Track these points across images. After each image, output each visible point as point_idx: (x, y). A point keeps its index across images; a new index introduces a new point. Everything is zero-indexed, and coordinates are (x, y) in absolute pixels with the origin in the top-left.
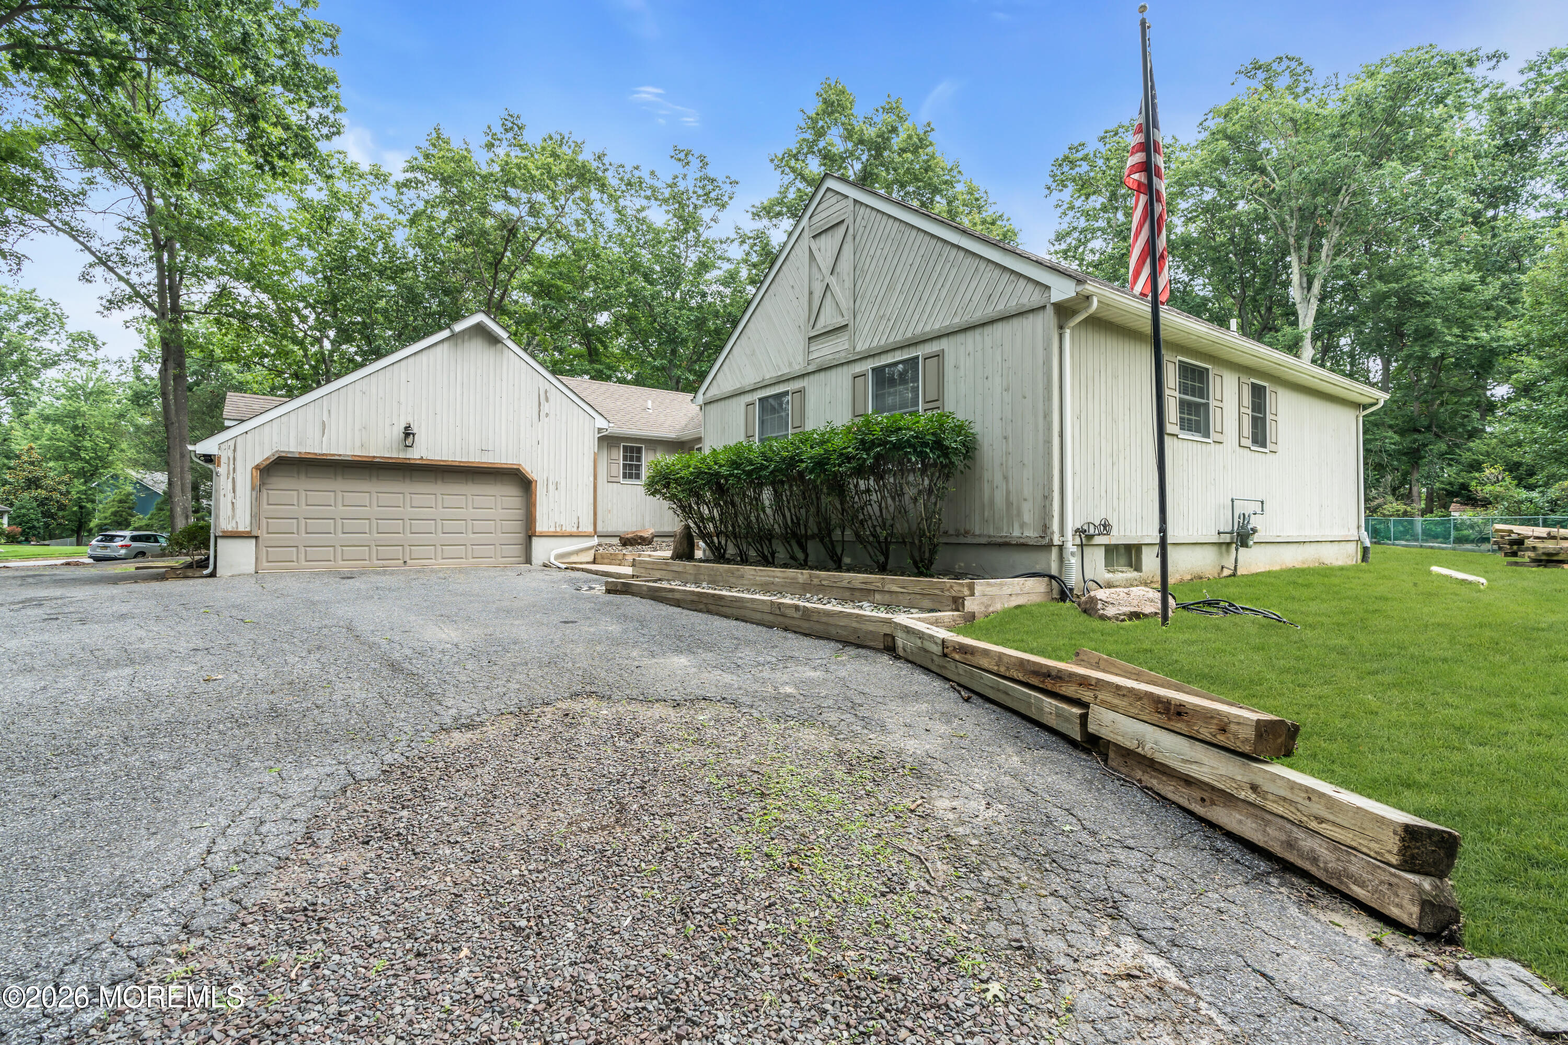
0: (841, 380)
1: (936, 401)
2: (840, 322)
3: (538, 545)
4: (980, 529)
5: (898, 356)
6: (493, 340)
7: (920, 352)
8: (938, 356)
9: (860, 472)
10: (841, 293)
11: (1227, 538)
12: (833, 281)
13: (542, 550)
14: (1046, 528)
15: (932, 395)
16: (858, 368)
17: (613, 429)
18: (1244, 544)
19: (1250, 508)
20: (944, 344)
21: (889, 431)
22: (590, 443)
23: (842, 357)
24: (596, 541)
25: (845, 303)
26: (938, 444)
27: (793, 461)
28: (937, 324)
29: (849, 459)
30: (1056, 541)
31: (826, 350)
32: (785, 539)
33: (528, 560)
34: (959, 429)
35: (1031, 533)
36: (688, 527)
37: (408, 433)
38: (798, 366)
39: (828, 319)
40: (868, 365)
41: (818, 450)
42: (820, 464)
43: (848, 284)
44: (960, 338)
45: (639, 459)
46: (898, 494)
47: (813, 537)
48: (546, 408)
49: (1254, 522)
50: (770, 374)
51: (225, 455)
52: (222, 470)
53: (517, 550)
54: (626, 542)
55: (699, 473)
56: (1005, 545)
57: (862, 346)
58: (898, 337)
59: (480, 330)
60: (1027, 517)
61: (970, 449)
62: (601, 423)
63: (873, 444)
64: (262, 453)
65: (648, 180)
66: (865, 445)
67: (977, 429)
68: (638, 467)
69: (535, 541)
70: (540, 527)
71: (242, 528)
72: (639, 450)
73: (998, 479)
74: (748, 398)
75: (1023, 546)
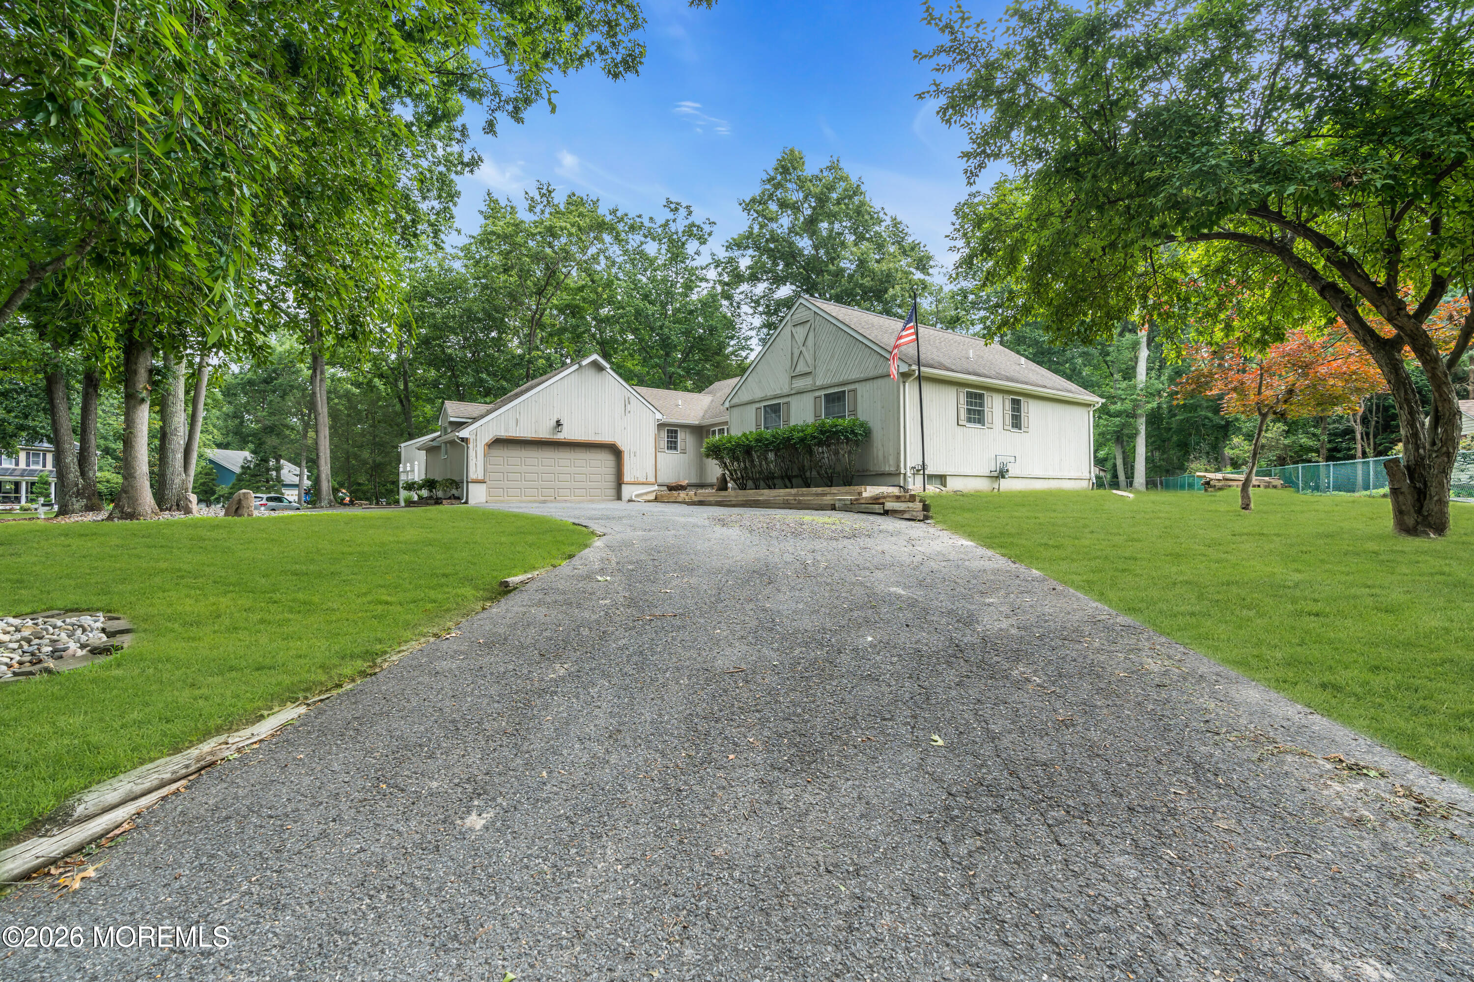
0: (808, 399)
1: (854, 412)
2: (808, 370)
3: (624, 488)
4: (874, 468)
5: (836, 390)
6: (600, 368)
7: (846, 388)
8: (855, 391)
9: (820, 444)
10: (808, 356)
11: (995, 474)
12: (804, 349)
13: (628, 491)
14: (898, 466)
15: (852, 409)
16: (817, 394)
17: (665, 419)
18: (1003, 477)
19: (1005, 460)
20: (857, 386)
21: (831, 427)
22: (652, 429)
23: (809, 388)
24: (656, 488)
25: (810, 361)
26: (852, 431)
27: (789, 439)
28: (854, 376)
29: (815, 438)
30: (903, 471)
31: (800, 384)
32: (782, 478)
33: (619, 498)
34: (862, 425)
35: (893, 469)
36: (724, 475)
37: (559, 424)
38: (786, 390)
39: (801, 368)
40: (822, 393)
41: (801, 434)
42: (802, 440)
43: (812, 352)
44: (864, 383)
45: (676, 437)
46: (836, 453)
47: (796, 476)
48: (628, 407)
49: (1010, 467)
50: (770, 393)
51: (472, 438)
52: (471, 446)
53: (612, 492)
54: (671, 488)
55: (738, 445)
56: (883, 475)
57: (819, 383)
58: (836, 380)
59: (595, 365)
60: (891, 462)
61: (868, 433)
62: (659, 416)
63: (826, 432)
64: (488, 438)
65: (647, 224)
66: (822, 432)
67: (871, 424)
68: (676, 442)
69: (624, 487)
70: (627, 478)
71: (481, 477)
72: (676, 432)
73: (880, 446)
74: (758, 405)
75: (890, 474)
